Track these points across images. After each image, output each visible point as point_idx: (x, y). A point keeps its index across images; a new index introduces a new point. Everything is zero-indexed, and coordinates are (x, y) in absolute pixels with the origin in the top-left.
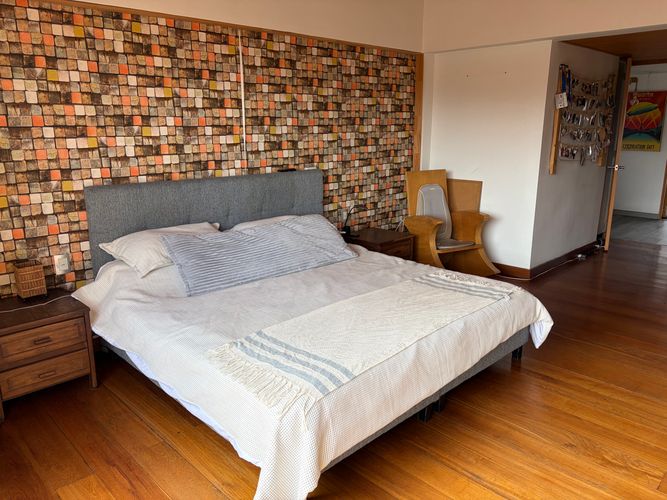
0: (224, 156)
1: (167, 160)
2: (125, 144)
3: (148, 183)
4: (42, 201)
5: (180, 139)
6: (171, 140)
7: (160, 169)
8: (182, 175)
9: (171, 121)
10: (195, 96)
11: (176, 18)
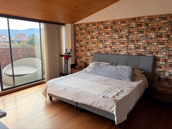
0: (121, 49)
1: (108, 49)
2: (101, 46)
3: (104, 53)
4: (89, 54)
5: (111, 45)
6: (109, 45)
7: (107, 51)
8: (111, 53)
9: (110, 41)
10: (116, 36)
11: (113, 20)
